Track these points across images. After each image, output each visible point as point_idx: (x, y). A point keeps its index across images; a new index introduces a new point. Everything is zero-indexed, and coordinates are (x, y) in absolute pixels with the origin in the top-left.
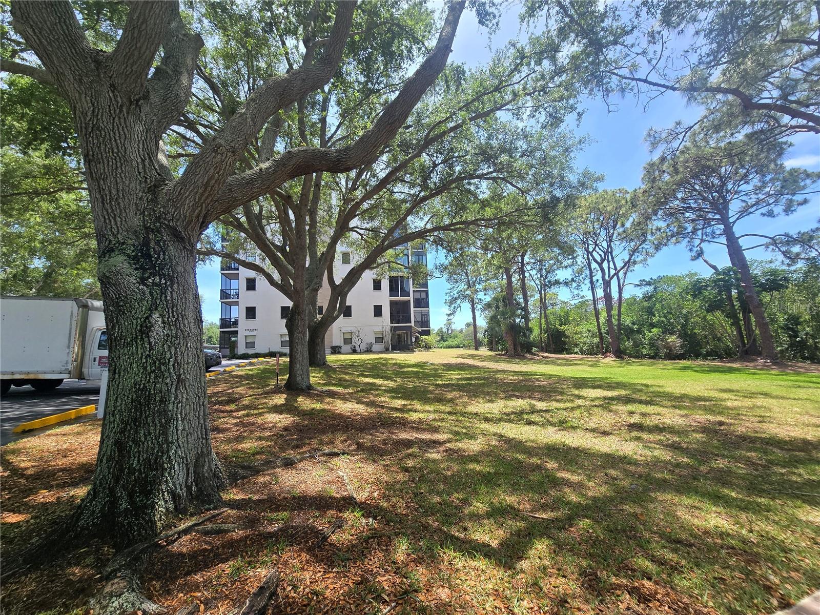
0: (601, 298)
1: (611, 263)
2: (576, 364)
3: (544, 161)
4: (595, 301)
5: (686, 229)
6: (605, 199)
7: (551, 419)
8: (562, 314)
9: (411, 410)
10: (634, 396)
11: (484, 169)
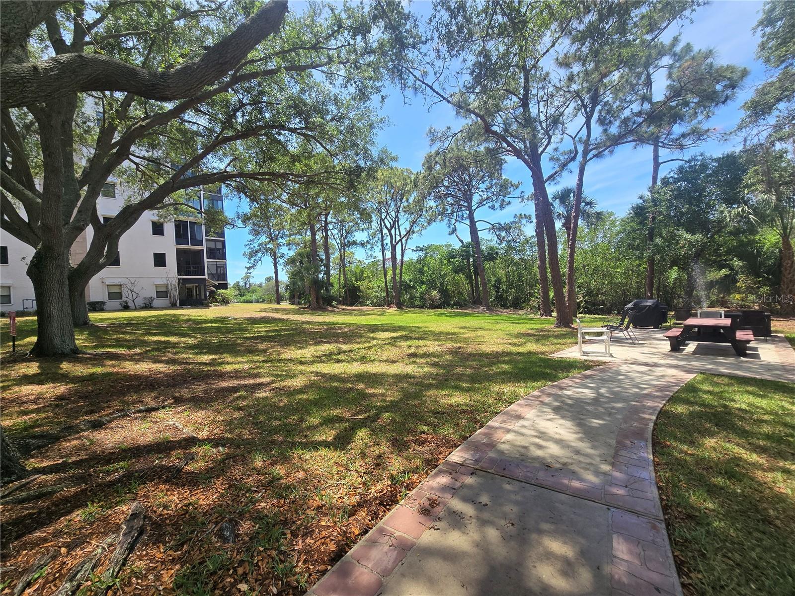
0: (389, 259)
1: (397, 230)
2: (369, 314)
3: (351, 130)
4: (384, 261)
5: (447, 210)
6: (396, 175)
7: (354, 357)
8: (358, 272)
9: (222, 363)
10: (410, 335)
11: (295, 123)
